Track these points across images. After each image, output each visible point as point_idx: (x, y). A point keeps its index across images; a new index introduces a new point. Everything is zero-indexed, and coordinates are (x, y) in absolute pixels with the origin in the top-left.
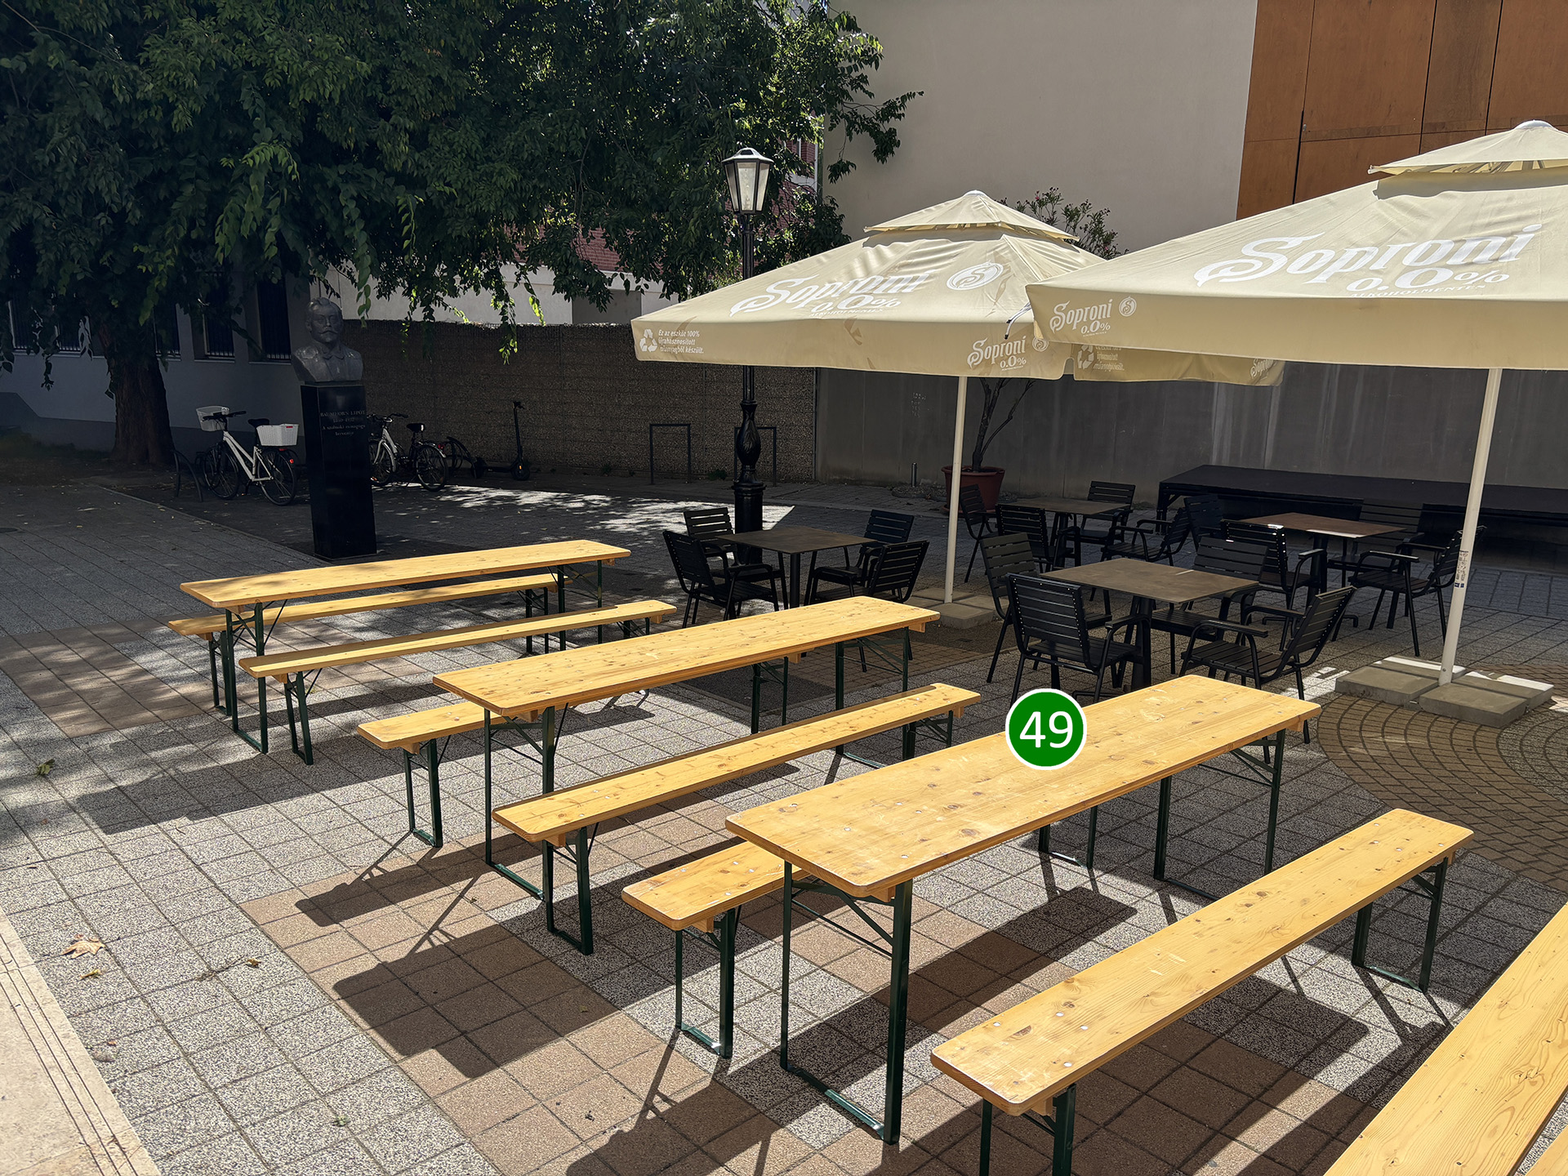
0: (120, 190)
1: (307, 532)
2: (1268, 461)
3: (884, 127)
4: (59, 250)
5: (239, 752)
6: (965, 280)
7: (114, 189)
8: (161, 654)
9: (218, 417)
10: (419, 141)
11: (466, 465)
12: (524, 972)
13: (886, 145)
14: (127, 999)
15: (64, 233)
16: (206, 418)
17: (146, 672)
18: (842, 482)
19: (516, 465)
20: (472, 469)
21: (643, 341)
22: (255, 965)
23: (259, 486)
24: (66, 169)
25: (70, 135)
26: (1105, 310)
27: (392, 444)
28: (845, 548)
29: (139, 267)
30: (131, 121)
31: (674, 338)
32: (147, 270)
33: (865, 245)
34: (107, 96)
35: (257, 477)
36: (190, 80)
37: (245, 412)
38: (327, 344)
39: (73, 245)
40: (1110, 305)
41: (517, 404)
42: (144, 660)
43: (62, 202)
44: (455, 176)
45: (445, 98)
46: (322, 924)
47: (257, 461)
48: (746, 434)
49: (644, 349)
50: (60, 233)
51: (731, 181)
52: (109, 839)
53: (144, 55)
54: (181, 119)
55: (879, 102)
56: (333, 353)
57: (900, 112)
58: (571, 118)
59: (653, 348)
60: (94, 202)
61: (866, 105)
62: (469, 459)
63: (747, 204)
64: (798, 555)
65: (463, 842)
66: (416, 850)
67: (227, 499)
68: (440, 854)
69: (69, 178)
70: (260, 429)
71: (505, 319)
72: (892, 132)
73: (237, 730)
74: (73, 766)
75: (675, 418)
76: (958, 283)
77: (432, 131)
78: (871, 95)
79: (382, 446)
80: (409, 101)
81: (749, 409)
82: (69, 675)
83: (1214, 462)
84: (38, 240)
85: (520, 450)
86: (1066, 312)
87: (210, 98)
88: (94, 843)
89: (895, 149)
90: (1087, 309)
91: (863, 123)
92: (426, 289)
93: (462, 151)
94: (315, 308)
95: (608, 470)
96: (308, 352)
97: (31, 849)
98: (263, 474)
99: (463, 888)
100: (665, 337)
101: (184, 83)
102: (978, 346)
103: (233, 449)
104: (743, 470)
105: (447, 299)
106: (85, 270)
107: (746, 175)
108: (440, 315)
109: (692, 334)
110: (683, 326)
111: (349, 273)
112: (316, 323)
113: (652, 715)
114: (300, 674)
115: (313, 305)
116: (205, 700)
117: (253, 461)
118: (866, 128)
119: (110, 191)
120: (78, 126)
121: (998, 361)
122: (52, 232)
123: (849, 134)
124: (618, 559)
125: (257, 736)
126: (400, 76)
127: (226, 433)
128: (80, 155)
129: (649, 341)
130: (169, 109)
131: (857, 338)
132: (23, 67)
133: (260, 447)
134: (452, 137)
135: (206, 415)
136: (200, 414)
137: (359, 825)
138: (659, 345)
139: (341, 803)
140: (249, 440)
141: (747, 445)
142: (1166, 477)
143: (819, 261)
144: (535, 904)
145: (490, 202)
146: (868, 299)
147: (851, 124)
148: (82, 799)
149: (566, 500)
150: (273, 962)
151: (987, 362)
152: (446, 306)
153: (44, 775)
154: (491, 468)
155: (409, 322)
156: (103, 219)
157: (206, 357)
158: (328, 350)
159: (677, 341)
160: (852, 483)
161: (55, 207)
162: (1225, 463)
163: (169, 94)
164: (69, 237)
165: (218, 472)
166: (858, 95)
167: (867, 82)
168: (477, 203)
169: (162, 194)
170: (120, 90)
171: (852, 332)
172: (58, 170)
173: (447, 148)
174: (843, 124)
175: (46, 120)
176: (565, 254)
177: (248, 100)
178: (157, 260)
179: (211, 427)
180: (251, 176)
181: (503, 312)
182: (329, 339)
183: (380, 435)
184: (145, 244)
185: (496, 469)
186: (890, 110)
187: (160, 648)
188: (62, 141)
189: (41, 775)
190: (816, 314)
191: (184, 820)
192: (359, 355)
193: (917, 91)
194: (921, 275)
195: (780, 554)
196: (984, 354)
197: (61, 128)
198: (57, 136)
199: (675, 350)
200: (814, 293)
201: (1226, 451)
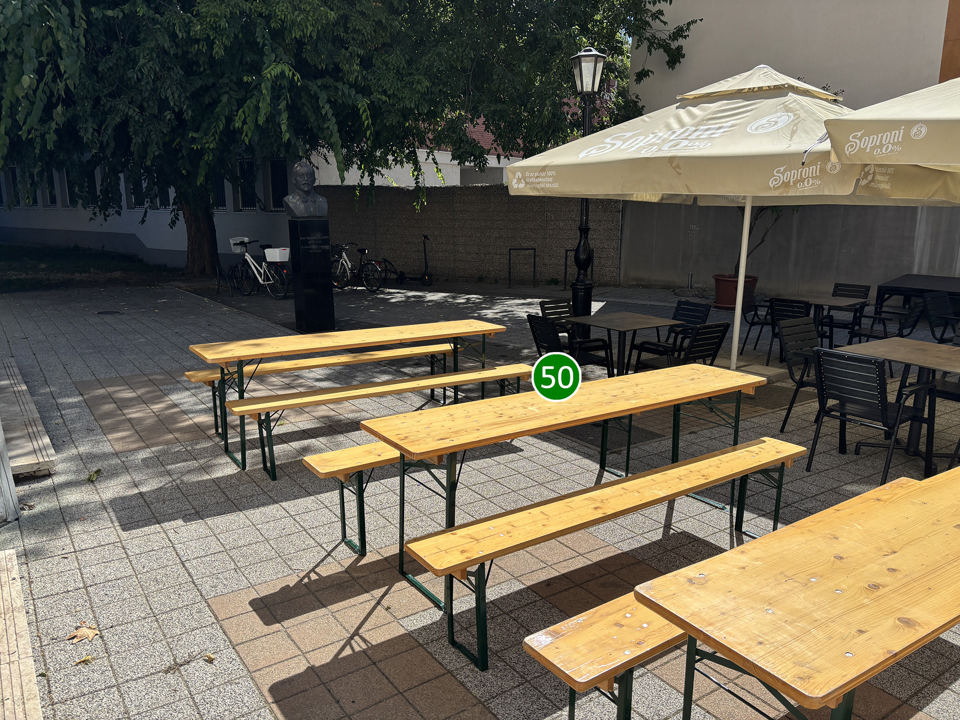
0: (179, 97)
1: (291, 316)
2: (957, 271)
3: (674, 45)
4: (144, 136)
5: (226, 468)
6: (762, 126)
7: (176, 96)
8: (187, 393)
9: (242, 243)
10: (366, 63)
11: (394, 276)
12: (429, 684)
13: (675, 57)
14: (106, 688)
15: (147, 125)
16: (235, 244)
17: (175, 405)
18: (637, 286)
19: (424, 276)
20: (397, 279)
21: (515, 181)
22: (210, 661)
23: (266, 287)
24: (148, 83)
25: (149, 61)
26: (898, 135)
27: (348, 262)
28: (657, 328)
29: (193, 146)
30: (188, 52)
31: (537, 177)
32: (197, 147)
33: (677, 108)
34: (173, 36)
35: (264, 282)
36: (224, 24)
37: (258, 241)
38: (305, 192)
39: (153, 132)
40: (902, 131)
41: (426, 237)
42: (175, 397)
43: (145, 105)
44: (389, 86)
45: (384, 34)
46: (267, 623)
47: (265, 271)
48: (581, 249)
49: (516, 186)
50: (145, 125)
51: (576, 72)
52: (124, 535)
53: (196, 9)
54: (218, 51)
55: (671, 28)
56: (309, 198)
57: (686, 34)
58: (465, 44)
59: (522, 186)
60: (163, 104)
61: (661, 30)
62: (395, 273)
63: (588, 87)
64: (625, 332)
65: (382, 551)
66: (345, 557)
67: (246, 295)
68: (364, 561)
69: (149, 89)
70: (267, 251)
71: (417, 183)
72: (680, 48)
73: (227, 451)
74: (114, 473)
75: (525, 245)
76: (757, 129)
77: (375, 56)
78: (665, 23)
79: (342, 263)
80: (361, 37)
81: (584, 231)
82: (127, 407)
83: (915, 271)
84: (131, 130)
85: (427, 267)
86: (860, 139)
87: (236, 36)
88: (113, 538)
89: (681, 60)
90: (880, 135)
91: (659, 43)
92: (371, 165)
93: (394, 69)
94: (298, 169)
95: (481, 279)
96: (293, 197)
97: (68, 541)
98: (268, 280)
99: (380, 595)
100: (530, 177)
101: (220, 25)
102: (778, 172)
103: (251, 264)
104: (579, 274)
105: (384, 171)
106: (159, 149)
107: (587, 67)
108: (379, 181)
109: (550, 173)
110: (544, 168)
111: (324, 156)
112: (298, 178)
113: (522, 450)
114: (268, 414)
115: (297, 167)
116: (209, 428)
117: (262, 271)
118: (660, 46)
119: (173, 96)
120: (154, 55)
121: (795, 183)
122: (140, 124)
123: (650, 51)
124: (497, 333)
125: (239, 456)
126: (355, 21)
127: (247, 254)
128: (155, 74)
129: (519, 180)
130: (211, 44)
131: (678, 170)
132: (121, 15)
133: (266, 262)
134: (387, 59)
135: (235, 242)
136: (232, 242)
137: (304, 533)
138: (527, 183)
139: (293, 513)
140: (260, 259)
141: (582, 257)
142: (881, 283)
143: (643, 120)
144: (438, 615)
145: (411, 102)
146: (685, 143)
147: (651, 44)
148: (113, 502)
149: (454, 298)
150: (226, 658)
151: (786, 185)
152: (383, 175)
153: (92, 482)
154: (408, 278)
155: (361, 186)
156: (168, 115)
157: (241, 211)
158: (305, 196)
159: (540, 180)
160: (645, 287)
161: (142, 109)
162: (924, 272)
163: (211, 34)
164: (150, 127)
165: (242, 278)
166: (656, 24)
167: (663, 14)
168: (403, 102)
169: (207, 100)
170: (180, 30)
171: (673, 166)
172: (143, 83)
173: (384, 67)
174: (646, 44)
175: (135, 51)
176: (459, 134)
177: (261, 35)
178: (204, 141)
179: (238, 250)
180: (263, 84)
181: (417, 178)
182: (306, 189)
183: (341, 257)
184: (197, 131)
185: (411, 279)
186: (679, 33)
187: (187, 389)
188: (144, 64)
189: (90, 481)
190: (644, 154)
191: (180, 522)
192: (325, 200)
193: (698, 18)
194: (725, 125)
195: (609, 331)
196: (783, 178)
197: (144, 56)
198: (142, 61)
199: (538, 186)
200: (642, 141)
201: (925, 264)
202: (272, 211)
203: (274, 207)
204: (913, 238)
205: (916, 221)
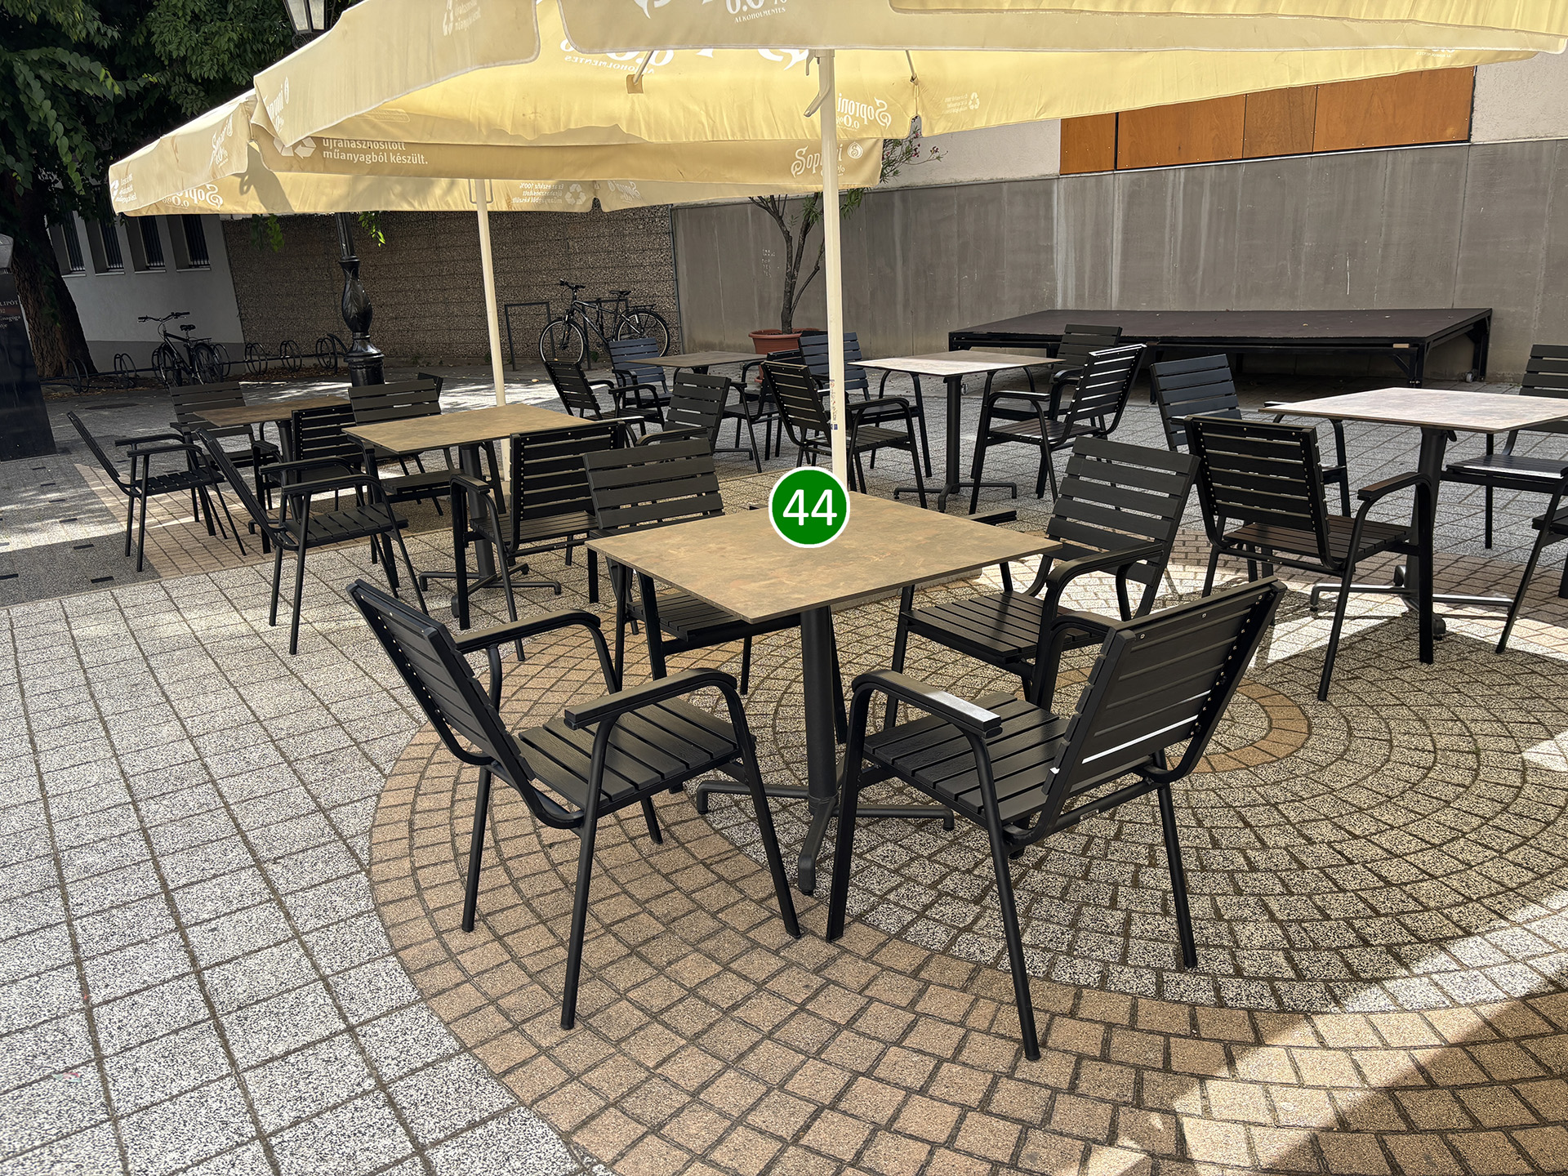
2: (1114, 300)
83: (1059, 306)
142: (955, 329)
157: (148, 268)
162: (1071, 306)
201: (1071, 293)
202: (190, 267)
203: (194, 258)
204: (1051, 248)
205: (1052, 219)
